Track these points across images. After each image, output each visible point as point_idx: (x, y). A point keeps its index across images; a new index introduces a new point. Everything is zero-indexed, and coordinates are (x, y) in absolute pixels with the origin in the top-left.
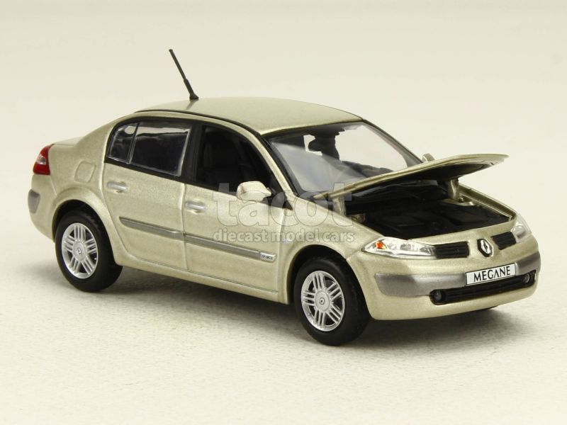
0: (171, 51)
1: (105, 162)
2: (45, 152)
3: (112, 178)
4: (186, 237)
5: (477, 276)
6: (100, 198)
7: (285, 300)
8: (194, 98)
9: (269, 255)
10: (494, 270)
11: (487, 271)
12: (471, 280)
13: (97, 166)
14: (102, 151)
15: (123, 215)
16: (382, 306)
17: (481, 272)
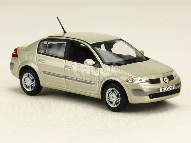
0: (57, 17)
1: (37, 53)
2: (16, 50)
3: (40, 58)
4: (65, 77)
5: (163, 89)
6: (36, 65)
7: (100, 97)
8: (65, 32)
9: (95, 83)
10: (168, 87)
11: (166, 88)
12: (161, 91)
13: (34, 55)
14: (36, 50)
15: (44, 70)
16: (133, 99)
17: (164, 88)
